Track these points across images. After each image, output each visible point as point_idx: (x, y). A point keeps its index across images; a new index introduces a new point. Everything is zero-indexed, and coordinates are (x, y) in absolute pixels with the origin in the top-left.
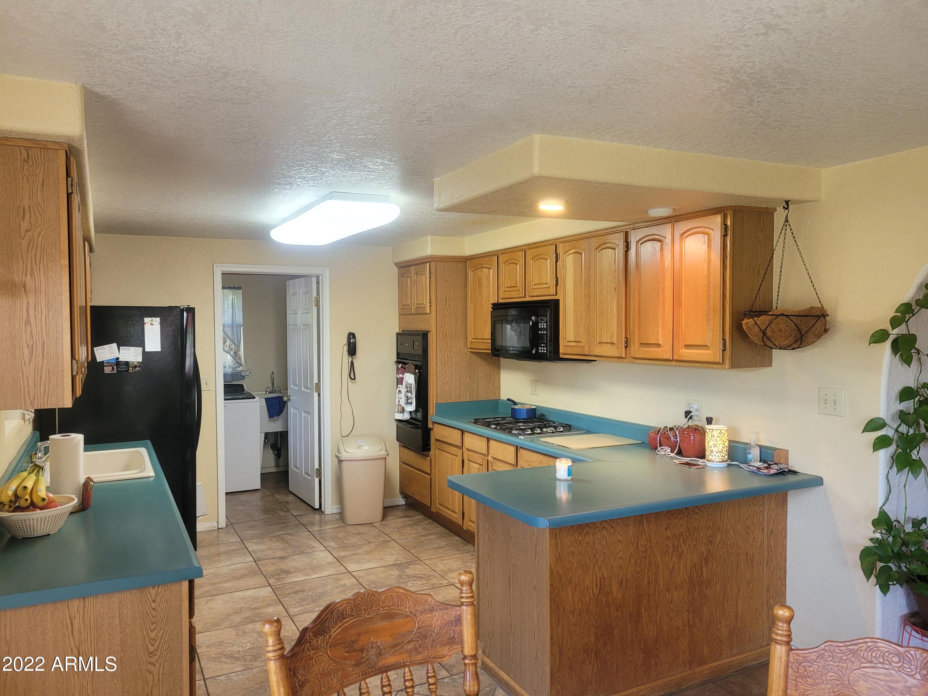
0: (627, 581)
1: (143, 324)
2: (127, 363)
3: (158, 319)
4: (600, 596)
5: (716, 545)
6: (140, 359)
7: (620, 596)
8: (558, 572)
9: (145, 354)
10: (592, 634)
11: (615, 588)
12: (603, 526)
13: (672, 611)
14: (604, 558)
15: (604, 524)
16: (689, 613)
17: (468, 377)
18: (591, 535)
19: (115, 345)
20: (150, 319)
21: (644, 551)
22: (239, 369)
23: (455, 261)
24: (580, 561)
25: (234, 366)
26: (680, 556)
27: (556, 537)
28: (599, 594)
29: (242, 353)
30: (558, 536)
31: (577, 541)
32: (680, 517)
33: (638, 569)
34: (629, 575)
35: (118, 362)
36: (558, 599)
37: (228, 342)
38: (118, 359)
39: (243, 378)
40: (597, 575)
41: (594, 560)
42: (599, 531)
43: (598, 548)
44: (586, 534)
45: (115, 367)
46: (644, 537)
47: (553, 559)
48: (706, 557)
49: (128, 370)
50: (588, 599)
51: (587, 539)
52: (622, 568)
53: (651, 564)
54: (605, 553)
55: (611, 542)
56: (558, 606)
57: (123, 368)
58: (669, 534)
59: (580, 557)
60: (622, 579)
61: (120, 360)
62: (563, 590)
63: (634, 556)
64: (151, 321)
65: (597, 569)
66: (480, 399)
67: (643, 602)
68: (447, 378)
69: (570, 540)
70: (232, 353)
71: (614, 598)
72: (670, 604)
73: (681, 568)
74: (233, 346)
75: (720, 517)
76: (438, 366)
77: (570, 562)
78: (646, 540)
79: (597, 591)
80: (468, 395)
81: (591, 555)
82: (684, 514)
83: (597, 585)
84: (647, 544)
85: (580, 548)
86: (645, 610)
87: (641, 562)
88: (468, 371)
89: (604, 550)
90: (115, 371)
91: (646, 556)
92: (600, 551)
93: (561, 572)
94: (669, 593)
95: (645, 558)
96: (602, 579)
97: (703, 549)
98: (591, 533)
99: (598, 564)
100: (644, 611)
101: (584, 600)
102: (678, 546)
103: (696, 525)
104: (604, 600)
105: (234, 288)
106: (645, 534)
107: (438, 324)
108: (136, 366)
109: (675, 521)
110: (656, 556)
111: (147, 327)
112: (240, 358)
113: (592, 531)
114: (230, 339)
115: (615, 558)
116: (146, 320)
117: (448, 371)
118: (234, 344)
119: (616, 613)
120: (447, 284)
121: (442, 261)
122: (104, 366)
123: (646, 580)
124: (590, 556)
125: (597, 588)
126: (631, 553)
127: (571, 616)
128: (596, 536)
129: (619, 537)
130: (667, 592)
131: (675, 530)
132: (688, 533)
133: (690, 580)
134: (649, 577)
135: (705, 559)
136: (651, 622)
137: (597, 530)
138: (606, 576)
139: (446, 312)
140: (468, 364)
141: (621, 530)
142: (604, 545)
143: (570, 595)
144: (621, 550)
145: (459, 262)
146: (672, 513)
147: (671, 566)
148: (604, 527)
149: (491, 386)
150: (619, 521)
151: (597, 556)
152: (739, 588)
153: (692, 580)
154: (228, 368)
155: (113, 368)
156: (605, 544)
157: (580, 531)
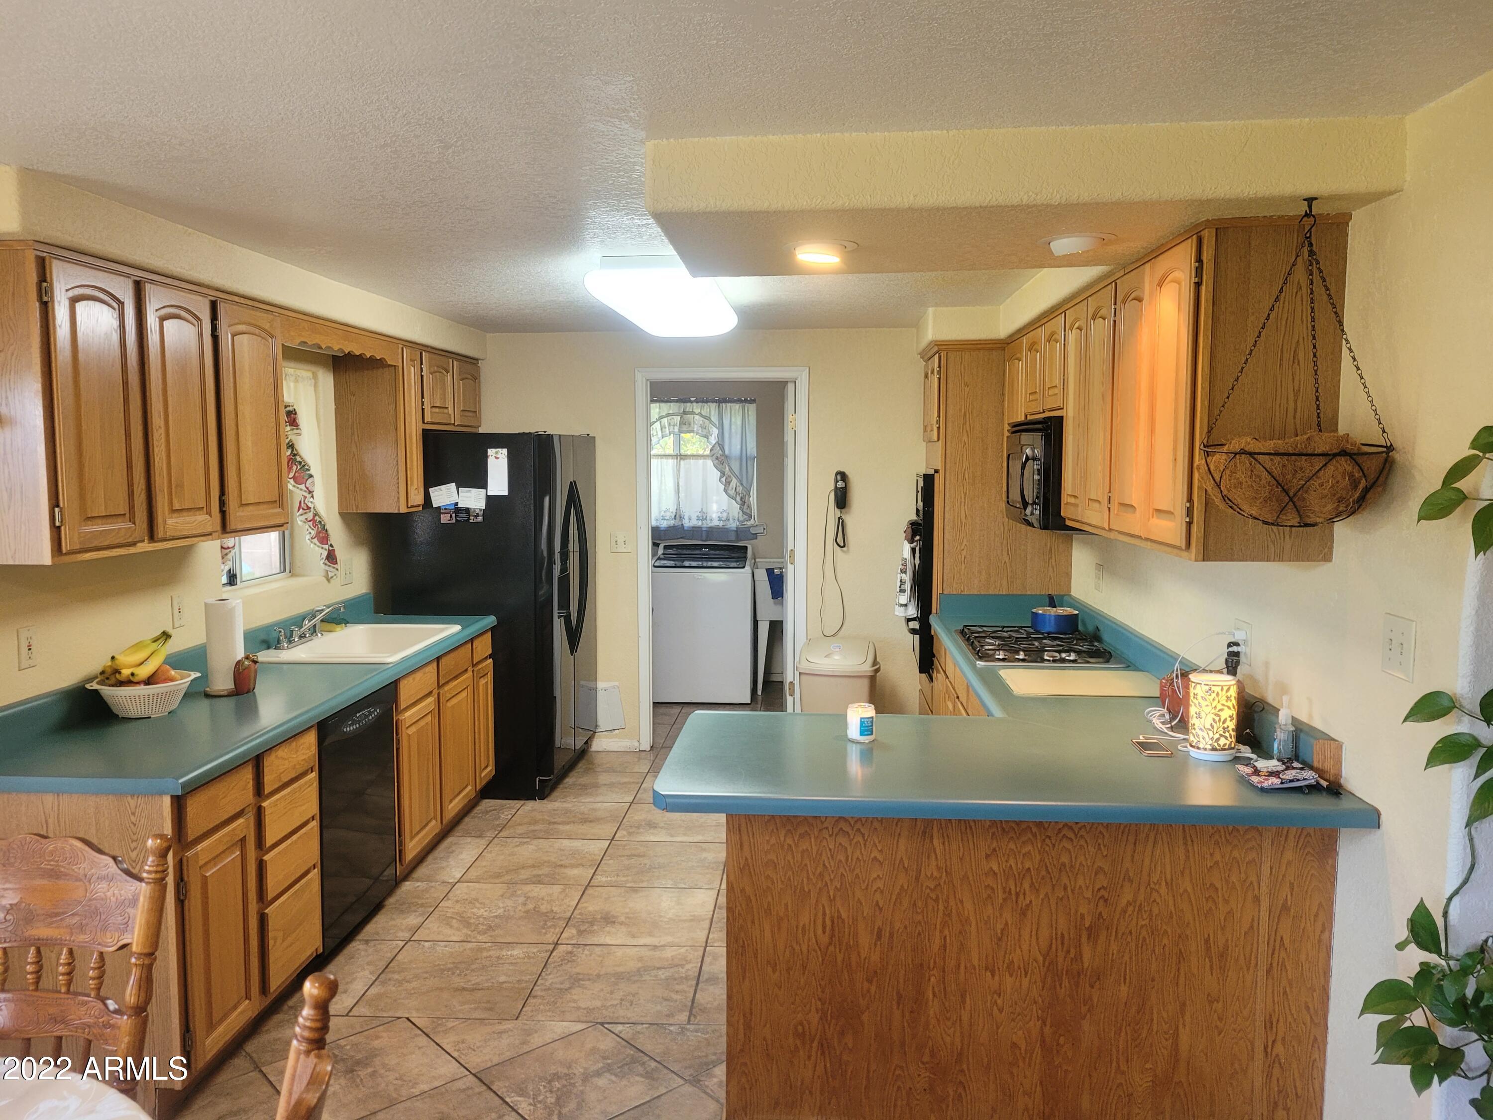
0: (891, 936)
1: (486, 456)
2: (467, 510)
3: (505, 451)
4: (831, 948)
5: (1119, 909)
6: (483, 505)
7: (875, 957)
8: (743, 890)
9: (489, 498)
10: (813, 1009)
11: (865, 939)
12: (839, 827)
13: (1001, 1011)
14: (841, 883)
15: (842, 825)
16: (1044, 1023)
17: (1005, 554)
18: (813, 840)
19: (453, 485)
20: (494, 450)
21: (932, 887)
22: (749, 523)
23: (983, 349)
24: (789, 879)
25: (741, 519)
26: (1023, 913)
27: (740, 830)
28: (830, 944)
29: (753, 499)
30: (743, 828)
31: (783, 846)
32: (1024, 839)
33: (920, 917)
34: (897, 925)
35: (457, 510)
36: (742, 934)
37: (734, 481)
38: (456, 504)
39: (755, 536)
40: (824, 914)
41: (820, 885)
42: (831, 836)
43: (827, 864)
44: (802, 836)
45: (454, 515)
46: (934, 863)
47: (734, 866)
48: (1090, 926)
49: (469, 519)
50: (804, 948)
51: (804, 845)
52: (881, 909)
53: (949, 915)
54: (842, 875)
55: (858, 859)
56: (743, 947)
57: (463, 517)
58: (995, 868)
59: (790, 873)
60: (880, 930)
61: (459, 506)
62: (753, 922)
63: (909, 892)
64: (496, 453)
65: (824, 900)
66: (1029, 593)
67: (929, 980)
68: (964, 553)
69: (768, 841)
70: (738, 499)
71: (863, 957)
72: (996, 996)
73: (1026, 934)
74: (741, 488)
75: (1133, 856)
76: (946, 531)
77: (768, 877)
78: (939, 868)
79: (824, 939)
80: (1005, 583)
81: (814, 874)
82: (1035, 835)
83: (824, 927)
84: (941, 877)
85: (789, 857)
86: (934, 995)
87: (926, 903)
88: (1005, 542)
89: (842, 870)
90: (454, 521)
91: (937, 897)
92: (833, 871)
93: (749, 890)
94: (993, 976)
95: (937, 900)
96: (836, 921)
97: (1083, 910)
98: (812, 836)
99: (828, 892)
100: (931, 996)
101: (797, 948)
102: (1017, 894)
103: (1065, 859)
104: (840, 957)
105: (746, 401)
106: (936, 858)
107: (948, 459)
108: (478, 515)
109: (1012, 845)
110: (962, 902)
111: (491, 461)
112: (749, 507)
113: (816, 833)
114: (736, 477)
115: (867, 888)
116: (491, 452)
117: (965, 540)
118: (742, 484)
119: (866, 985)
120: (967, 389)
121: (958, 350)
122: (440, 513)
123: (937, 941)
124: (811, 876)
125: (824, 932)
126: (902, 886)
127: (770, 969)
128: (825, 843)
129: (875, 854)
130: (988, 974)
131: (1012, 862)
132: (1044, 873)
133: (1047, 963)
134: (945, 937)
135: (1089, 929)
136: (949, 1019)
137: (825, 834)
138: (844, 915)
139: (965, 438)
140: (1006, 529)
141: (880, 842)
142: (840, 861)
143: (768, 934)
144: (878, 876)
145: (992, 349)
146: (1003, 829)
147: (999, 927)
148: (841, 829)
149: (1050, 569)
150: (876, 824)
151: (827, 878)
152: (1183, 1005)
153: (1051, 963)
154: (731, 521)
155: (451, 517)
156: (843, 859)
157: (789, 827)
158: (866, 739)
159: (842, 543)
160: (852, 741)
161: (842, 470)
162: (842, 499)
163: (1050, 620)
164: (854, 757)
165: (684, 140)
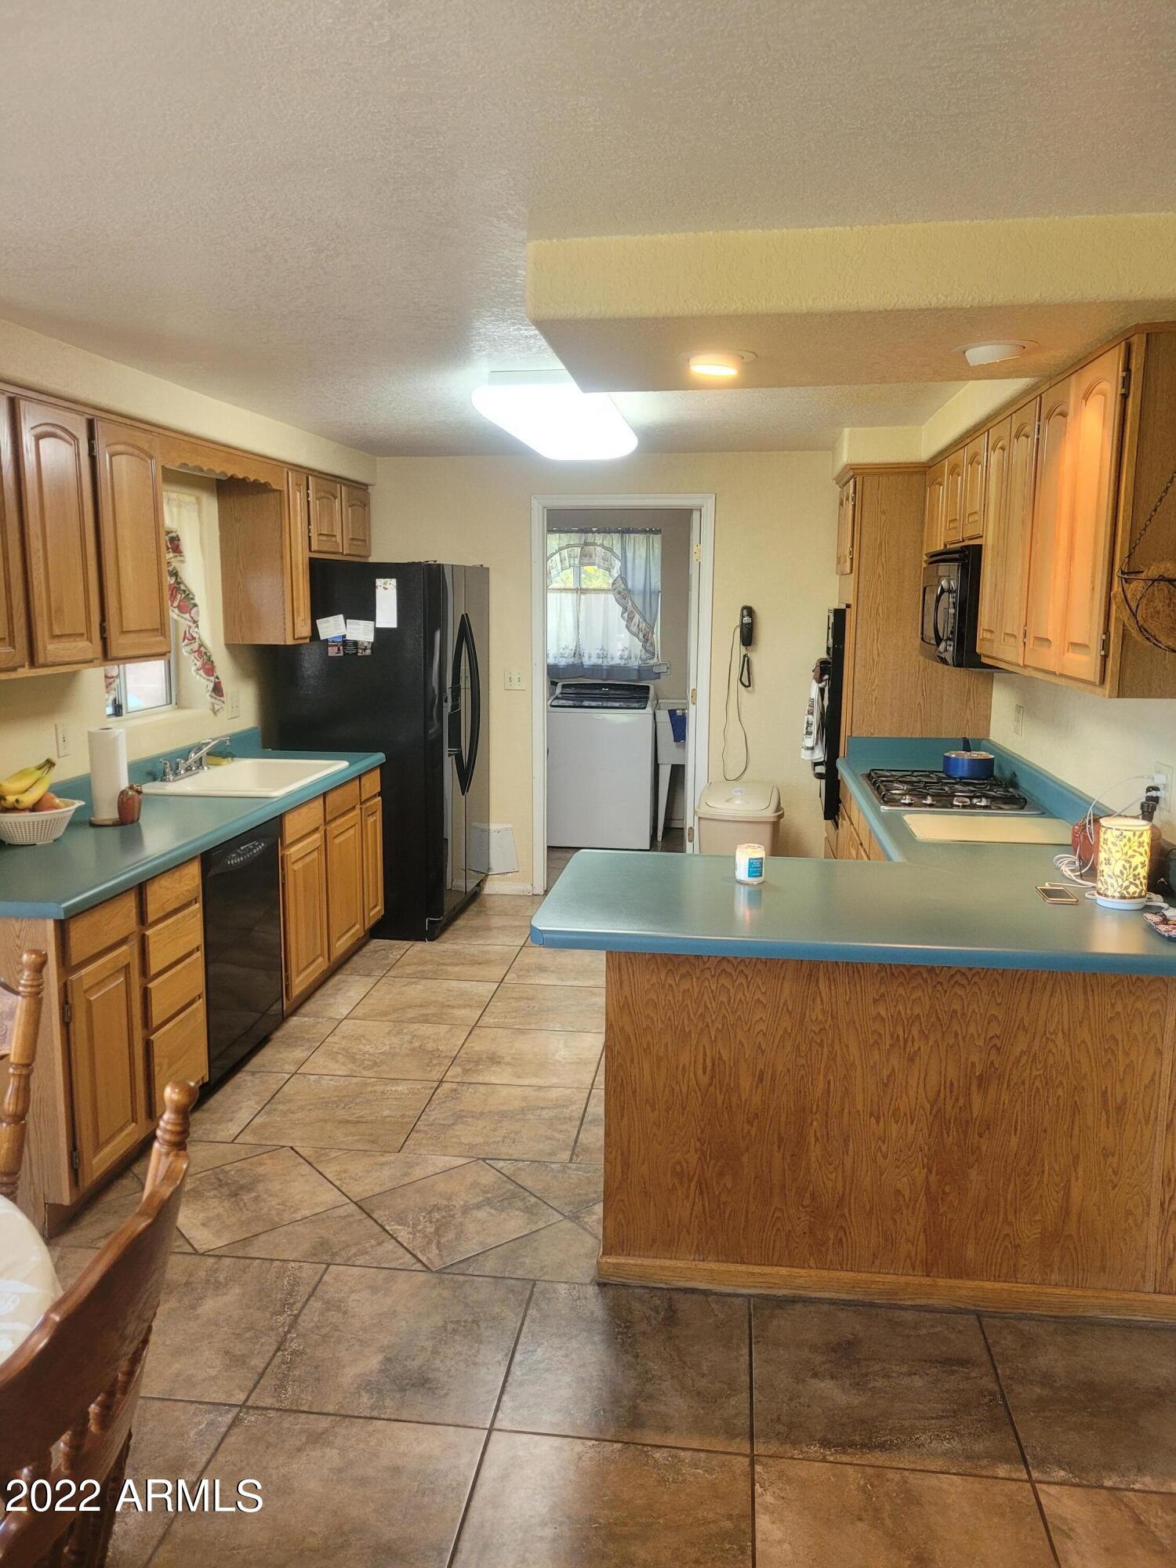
0: (773, 1078)
1: (374, 587)
2: (355, 643)
3: (394, 581)
4: (712, 1089)
5: (1012, 1058)
6: (371, 638)
7: (756, 1099)
8: (622, 1029)
9: (379, 632)
10: (692, 1150)
11: (746, 1083)
12: (721, 968)
13: (885, 1157)
14: (723, 1025)
15: (725, 965)
16: (930, 1171)
17: (920, 695)
18: (694, 980)
19: (341, 617)
20: (382, 580)
21: (817, 1031)
22: (651, 662)
23: (904, 472)
24: (669, 1019)
25: (644, 657)
26: (911, 1060)
27: (620, 969)
28: (711, 1085)
29: (657, 637)
30: (624, 966)
31: (663, 986)
32: (913, 985)
33: (802, 1061)
34: (780, 1068)
35: (345, 642)
36: (621, 1073)
37: (637, 618)
38: (344, 636)
39: (658, 676)
40: (705, 1054)
41: (700, 1025)
42: (713, 976)
43: (709, 1006)
44: (683, 976)
45: (341, 648)
46: (819, 1006)
47: (613, 1005)
48: (981, 1075)
49: (357, 652)
50: (684, 1089)
51: (686, 985)
52: (763, 1052)
53: (834, 1060)
54: (724, 1016)
55: (740, 1000)
56: (622, 1084)
57: (351, 650)
58: (883, 1013)
59: (670, 1013)
60: (762, 1073)
61: (348, 638)
62: (632, 1060)
63: (793, 1035)
64: (385, 583)
65: (705, 1041)
66: (943, 736)
67: (812, 1123)
68: (875, 693)
69: (649, 980)
70: (641, 636)
71: (743, 1099)
72: (880, 1142)
73: (913, 1082)
74: (644, 624)
75: (1029, 1004)
76: (857, 669)
77: (648, 1017)
78: (824, 1012)
79: (704, 1080)
80: (919, 725)
81: (695, 1014)
82: (925, 981)
83: (704, 1069)
84: (826, 1021)
85: (670, 997)
86: (817, 1140)
87: (810, 1049)
88: (920, 682)
89: (723, 1011)
90: (342, 654)
91: (822, 1041)
92: (714, 1012)
93: (628, 1029)
94: (878, 1122)
95: (821, 1045)
96: (716, 1062)
97: (975, 1057)
98: (694, 976)
99: (710, 1033)
100: (813, 1140)
101: (677, 1088)
102: (906, 1041)
103: (957, 1006)
104: (720, 1098)
105: (651, 531)
106: (822, 1001)
107: (861, 595)
108: (365, 649)
109: (901, 991)
110: (847, 1046)
111: (380, 593)
112: (652, 644)
113: (698, 974)
114: (640, 613)
115: (749, 1030)
116: (379, 582)
117: (877, 680)
118: (645, 620)
119: (747, 1127)
120: (884, 517)
121: (875, 474)
122: (328, 646)
123: (821, 1085)
124: (692, 1016)
125: (704, 1073)
126: (786, 1029)
127: (649, 1109)
128: (706, 984)
129: (758, 995)
130: (873, 1120)
131: (901, 1007)
132: (933, 1019)
133: (933, 1112)
134: (829, 1083)
135: (980, 1077)
136: (831, 1164)
137: (707, 975)
138: (725, 1057)
139: (880, 571)
140: (922, 667)
141: (763, 984)
142: (722, 1002)
143: (647, 1072)
144: (761, 1018)
145: (913, 473)
146: (893, 974)
147: (885, 1073)
148: (724, 970)
149: (968, 711)
150: (760, 966)
151: (708, 1020)
152: (1077, 1157)
153: (939, 1111)
154: (633, 659)
155: (339, 649)
156: (725, 1000)
157: (670, 966)
158: (755, 881)
159: (747, 679)
160: (740, 883)
161: (749, 604)
162: (748, 636)
163: (963, 765)
164: (742, 896)
165: (568, 240)
